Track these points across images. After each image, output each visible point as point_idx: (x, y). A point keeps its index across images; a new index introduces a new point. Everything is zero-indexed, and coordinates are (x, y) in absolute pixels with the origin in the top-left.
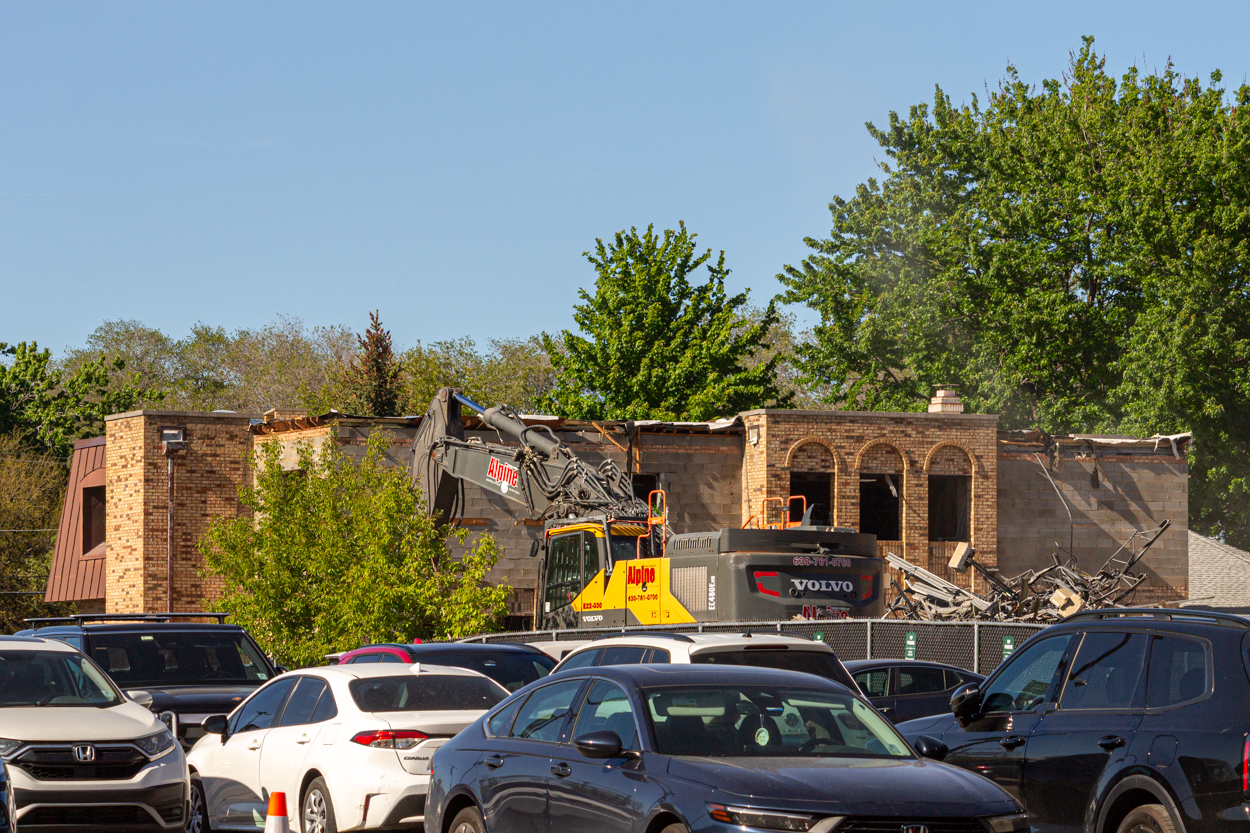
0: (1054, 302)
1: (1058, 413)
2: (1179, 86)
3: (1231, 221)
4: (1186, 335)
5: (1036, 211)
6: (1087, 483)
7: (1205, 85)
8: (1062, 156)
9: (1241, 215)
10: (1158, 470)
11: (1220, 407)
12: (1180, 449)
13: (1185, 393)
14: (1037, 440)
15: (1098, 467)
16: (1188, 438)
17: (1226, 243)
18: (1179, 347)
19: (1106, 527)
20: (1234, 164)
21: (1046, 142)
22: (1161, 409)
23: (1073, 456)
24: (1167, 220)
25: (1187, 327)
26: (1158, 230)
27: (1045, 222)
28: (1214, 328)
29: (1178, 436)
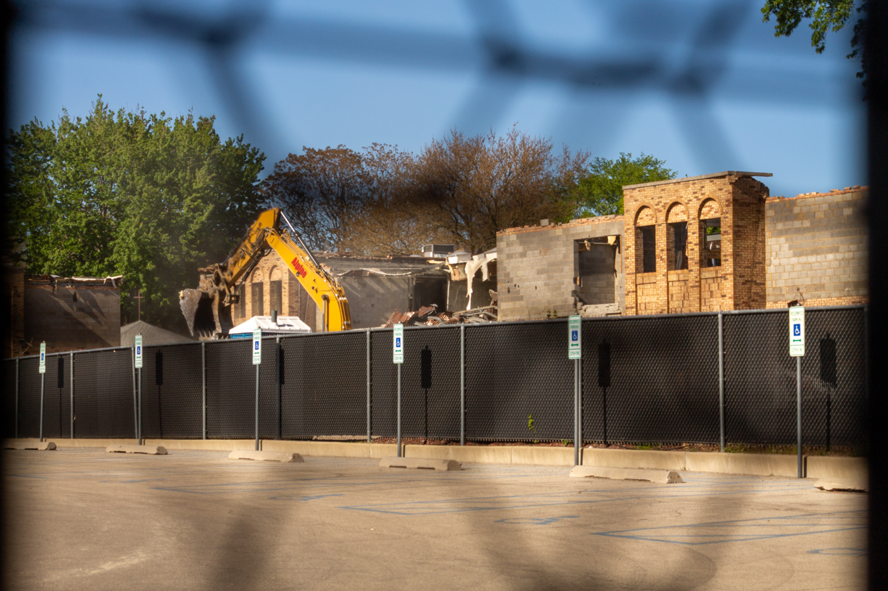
0: (81, 217)
1: (86, 269)
2: (147, 117)
3: (162, 179)
4: (137, 232)
5: (74, 176)
6: (71, 299)
7: (158, 117)
8: (86, 149)
9: (167, 177)
10: (107, 294)
11: (154, 266)
12: (117, 284)
13: (138, 259)
14: (47, 279)
15: (77, 292)
16: (120, 279)
17: (157, 189)
18: (133, 238)
19: (81, 320)
20: (164, 153)
21: (80, 144)
22: (126, 266)
23: (64, 286)
24: (133, 179)
25: (137, 229)
26: (128, 184)
27: (78, 180)
28: (152, 229)
29: (116, 277)
